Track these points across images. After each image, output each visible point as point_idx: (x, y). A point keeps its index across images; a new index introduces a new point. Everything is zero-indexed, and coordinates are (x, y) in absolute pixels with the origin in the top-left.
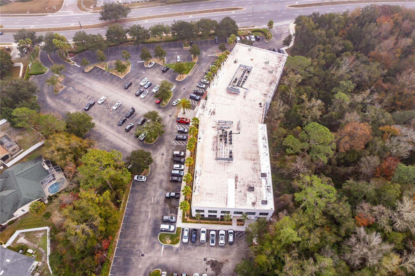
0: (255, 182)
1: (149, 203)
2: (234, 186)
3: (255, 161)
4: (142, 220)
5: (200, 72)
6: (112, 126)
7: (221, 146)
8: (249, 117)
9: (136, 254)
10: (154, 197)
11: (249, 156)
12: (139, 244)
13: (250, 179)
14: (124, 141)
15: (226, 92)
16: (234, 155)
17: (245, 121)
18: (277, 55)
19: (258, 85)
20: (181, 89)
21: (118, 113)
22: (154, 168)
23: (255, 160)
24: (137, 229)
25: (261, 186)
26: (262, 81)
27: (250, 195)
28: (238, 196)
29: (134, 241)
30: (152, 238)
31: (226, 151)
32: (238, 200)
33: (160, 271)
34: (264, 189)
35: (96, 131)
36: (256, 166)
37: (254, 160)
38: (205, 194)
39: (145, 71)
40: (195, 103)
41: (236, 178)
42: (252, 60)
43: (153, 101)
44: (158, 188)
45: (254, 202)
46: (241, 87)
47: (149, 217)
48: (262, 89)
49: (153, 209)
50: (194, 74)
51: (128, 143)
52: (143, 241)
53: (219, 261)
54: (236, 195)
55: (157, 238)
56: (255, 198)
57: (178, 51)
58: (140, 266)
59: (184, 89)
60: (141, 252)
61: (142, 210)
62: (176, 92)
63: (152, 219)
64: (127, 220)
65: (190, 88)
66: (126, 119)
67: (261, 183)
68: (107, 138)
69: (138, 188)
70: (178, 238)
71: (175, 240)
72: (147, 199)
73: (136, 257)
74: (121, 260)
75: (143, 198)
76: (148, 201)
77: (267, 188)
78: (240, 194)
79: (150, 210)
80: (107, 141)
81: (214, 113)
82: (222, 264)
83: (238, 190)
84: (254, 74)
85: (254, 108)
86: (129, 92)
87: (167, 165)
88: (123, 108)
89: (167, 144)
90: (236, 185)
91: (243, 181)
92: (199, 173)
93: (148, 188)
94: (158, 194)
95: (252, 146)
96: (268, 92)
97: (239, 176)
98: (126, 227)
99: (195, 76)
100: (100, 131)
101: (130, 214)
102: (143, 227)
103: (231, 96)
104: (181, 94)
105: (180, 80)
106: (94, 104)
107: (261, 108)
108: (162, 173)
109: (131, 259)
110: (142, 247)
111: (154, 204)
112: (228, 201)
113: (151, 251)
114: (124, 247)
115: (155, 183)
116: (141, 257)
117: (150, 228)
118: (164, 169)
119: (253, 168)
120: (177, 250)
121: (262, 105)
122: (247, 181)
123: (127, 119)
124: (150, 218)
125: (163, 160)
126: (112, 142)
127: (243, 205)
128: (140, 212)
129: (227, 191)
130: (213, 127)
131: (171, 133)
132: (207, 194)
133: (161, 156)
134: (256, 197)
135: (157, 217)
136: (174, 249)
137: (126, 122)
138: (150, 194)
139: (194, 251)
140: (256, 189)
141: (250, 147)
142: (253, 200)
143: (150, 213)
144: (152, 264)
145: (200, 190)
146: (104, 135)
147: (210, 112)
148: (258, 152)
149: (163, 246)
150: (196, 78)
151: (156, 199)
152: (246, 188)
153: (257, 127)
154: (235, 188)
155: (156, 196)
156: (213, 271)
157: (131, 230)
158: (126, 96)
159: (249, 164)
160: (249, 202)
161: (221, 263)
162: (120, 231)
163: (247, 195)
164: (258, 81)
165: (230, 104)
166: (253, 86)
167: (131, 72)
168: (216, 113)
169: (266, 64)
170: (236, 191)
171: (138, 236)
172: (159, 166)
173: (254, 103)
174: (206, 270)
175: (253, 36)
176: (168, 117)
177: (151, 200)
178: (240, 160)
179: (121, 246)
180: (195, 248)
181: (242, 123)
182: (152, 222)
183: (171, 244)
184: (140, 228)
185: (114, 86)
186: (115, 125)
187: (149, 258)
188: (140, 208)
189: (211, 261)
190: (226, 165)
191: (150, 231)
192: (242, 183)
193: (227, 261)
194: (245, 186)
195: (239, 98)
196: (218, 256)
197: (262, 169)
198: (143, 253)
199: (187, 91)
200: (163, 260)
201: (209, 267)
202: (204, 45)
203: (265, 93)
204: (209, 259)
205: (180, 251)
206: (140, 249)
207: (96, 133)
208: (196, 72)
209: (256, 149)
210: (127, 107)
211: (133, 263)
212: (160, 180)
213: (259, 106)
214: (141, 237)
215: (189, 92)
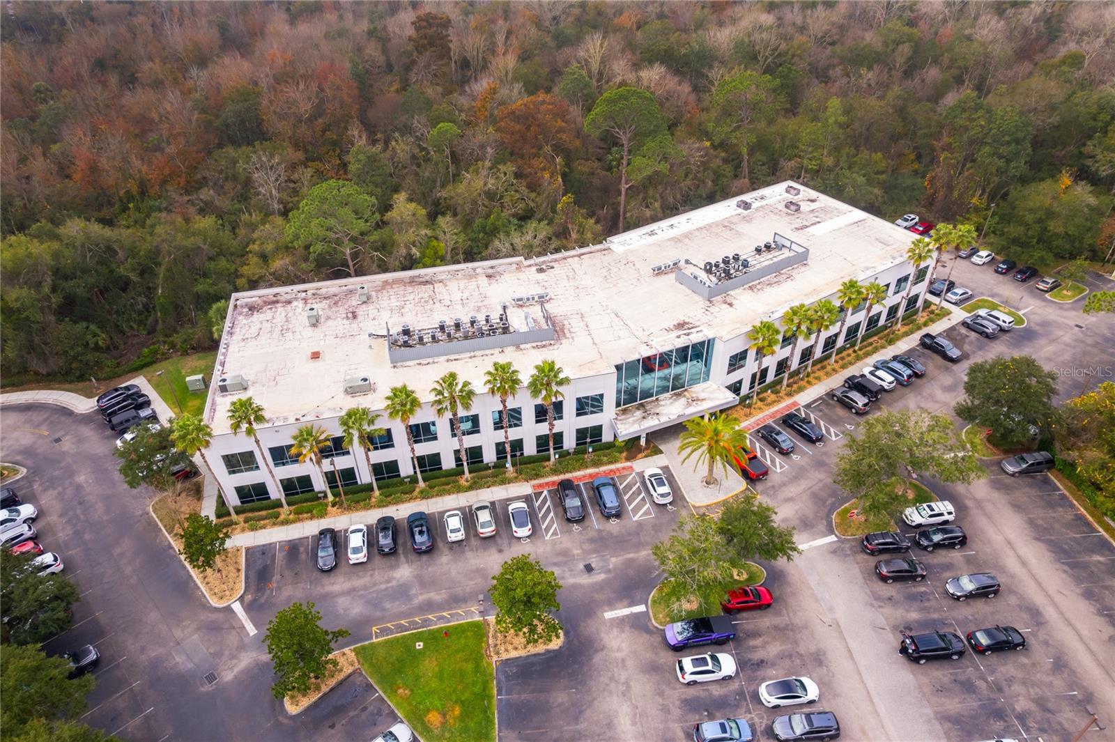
2: (819, 224)
3: (727, 225)
5: (425, 583)
11: (726, 234)
13: (774, 216)
14: (1024, 563)
20: (603, 576)
34: (767, 202)
40: (629, 487)
42: (316, 356)
43: (776, 628)
50: (457, 600)
54: (831, 219)
55: (1029, 326)
56: (800, 203)
59: (589, 568)
65: (565, 553)
73: (1096, 331)
90: (812, 224)
97: (791, 227)
99: (470, 585)
104: (632, 561)
107: (556, 266)
110: (1072, 335)
112: (854, 220)
113: (1055, 322)
116: (1083, 326)
119: (744, 221)
121: (543, 267)
122: (785, 217)
126: (1088, 595)
129: (840, 228)
130: (731, 305)
131: (820, 464)
150: (479, 572)
152: (799, 215)
163: (808, 209)
165: (609, 311)
173: (553, 279)
186: (1040, 655)
187: (1062, 318)
192: (798, 220)
194: (795, 216)
198: (1077, 328)
199: (595, 551)
200: (1033, 302)
208: (435, 596)
210: (928, 711)
215: (592, 540)
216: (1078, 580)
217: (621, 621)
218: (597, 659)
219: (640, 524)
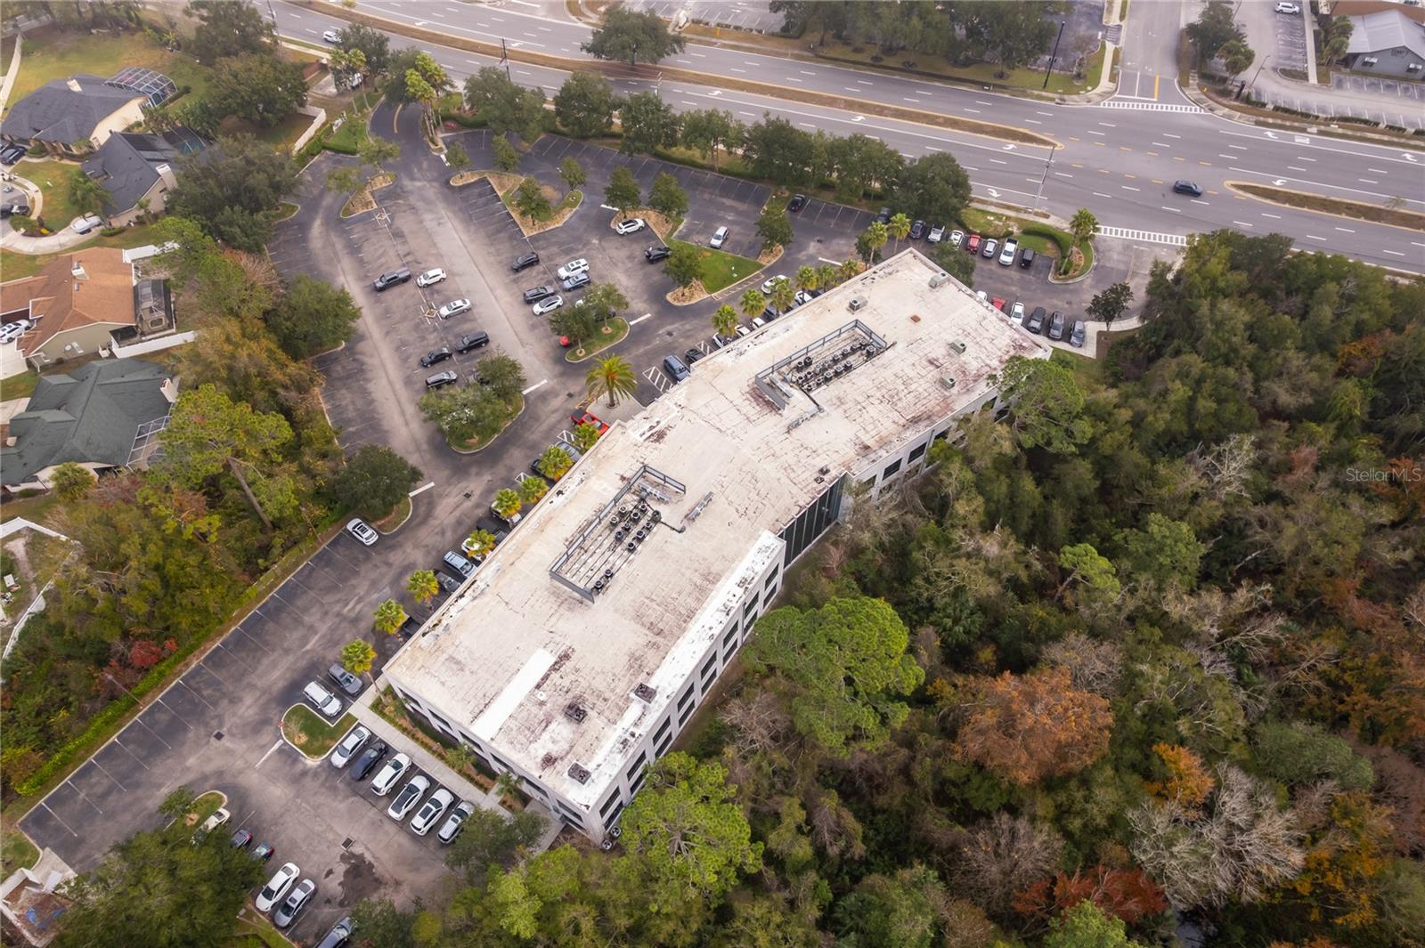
0: (605, 700)
1: (337, 608)
2: (537, 679)
3: (659, 639)
4: (286, 645)
6: (405, 360)
7: (597, 544)
8: (753, 495)
9: (206, 725)
10: (358, 602)
11: (653, 613)
12: (235, 700)
13: (600, 684)
14: (403, 413)
15: (748, 389)
16: (614, 587)
17: (730, 503)
18: (1017, 336)
19: (870, 408)
20: (660, 332)
21: (445, 328)
22: (418, 520)
23: (662, 635)
24: (259, 661)
25: (615, 723)
26: (891, 399)
27: (562, 730)
28: (525, 714)
29: (229, 687)
30: (273, 706)
31: (598, 565)
32: (513, 724)
33: (221, 802)
34: (614, 735)
35: (357, 357)
36: (651, 655)
37: (660, 633)
38: (445, 656)
39: (600, 240)
40: (663, 384)
41: (565, 657)
42: (915, 319)
44: (386, 581)
45: (554, 754)
46: (807, 392)
47: (308, 647)
48: (869, 428)
49: (333, 630)
50: (732, 299)
51: (407, 424)
52: (248, 700)
53: (379, 870)
54: (521, 705)
55: (282, 712)
56: (566, 747)
57: (739, 213)
58: (192, 761)
59: (670, 334)
60: (221, 725)
61: (306, 619)
62: (641, 333)
63: (308, 656)
64: (254, 625)
65: (688, 337)
66: (450, 355)
67: (622, 711)
68: (371, 386)
69: (339, 555)
70: (327, 742)
71: (317, 744)
72: (338, 596)
73: (202, 731)
74: (163, 718)
75: (333, 588)
76: (338, 602)
77: (627, 736)
78: (535, 710)
79: (323, 628)
80: (365, 393)
81: (660, 436)
82: (378, 882)
83: (541, 696)
84: (884, 366)
85: (792, 475)
86: (515, 281)
87: (454, 531)
88: (467, 320)
89: (501, 470)
90: (546, 677)
91: (573, 677)
92: (478, 591)
93: (364, 569)
94: (375, 596)
95: (689, 589)
96: (884, 443)
97: (574, 657)
98: (239, 641)
100: (366, 359)
101: (273, 612)
102: (274, 665)
103: (752, 409)
104: (647, 344)
105: (676, 303)
106: (406, 280)
107: (815, 484)
108: (426, 546)
109: (185, 729)
110: (234, 714)
111: (344, 618)
112: (488, 712)
113: (244, 736)
114: (195, 690)
115: (389, 565)
116: (213, 739)
117: (288, 676)
118: (438, 538)
119: (637, 654)
120: (304, 773)
121: (826, 478)
122: (584, 684)
123: (454, 357)
124: (307, 652)
125: (457, 513)
126: (372, 401)
127: (518, 746)
128: (298, 622)
129: (509, 681)
130: (623, 478)
132: (451, 659)
133: (461, 496)
134: (572, 747)
135: (324, 658)
136: (299, 767)
137: (446, 363)
138: (354, 587)
139: (341, 802)
140: (594, 721)
141: (678, 589)
142: (555, 750)
143: (317, 637)
144: (220, 774)
145: (442, 637)
146: (369, 375)
147: (652, 428)
148: (691, 615)
149: (281, 741)
151: (358, 608)
152: (564, 701)
153: (753, 537)
154: (535, 684)
155: (367, 600)
156: (340, 888)
157: (244, 654)
158: (500, 292)
159: (634, 637)
160: (541, 748)
161: (376, 880)
162: (218, 644)
163: (553, 726)
164: (878, 395)
166: (851, 404)
167: (561, 228)
168: (666, 438)
169: (952, 352)
170: (531, 693)
171: (246, 681)
172: (433, 522)
173: (803, 461)
174: (330, 872)
175: (1010, 247)
176: (563, 397)
177: (347, 605)
178: (616, 611)
179: (192, 683)
180: (347, 797)
181: (719, 503)
182: (303, 663)
183: (301, 747)
184: (265, 662)
185: (492, 250)
186: (414, 361)
187: (229, 752)
188: (305, 610)
189: (361, 858)
190: (565, 606)
191: (281, 684)
192: (566, 683)
193: (398, 883)
194: (570, 695)
195: (771, 424)
196: (384, 856)
197: (658, 673)
198: (224, 730)
199: (669, 344)
200: (252, 780)
201: (341, 869)
202: (833, 222)
203: (868, 443)
204: (357, 849)
205: (308, 781)
206: (226, 717)
207: (355, 360)
209: (692, 603)
210: (478, 320)
211: (183, 744)
212: (406, 562)
213: (816, 476)
214: (252, 686)
215: (675, 348)
216: (374, 411)
217: (640, 315)
218: (645, 297)
219: (650, 366)
